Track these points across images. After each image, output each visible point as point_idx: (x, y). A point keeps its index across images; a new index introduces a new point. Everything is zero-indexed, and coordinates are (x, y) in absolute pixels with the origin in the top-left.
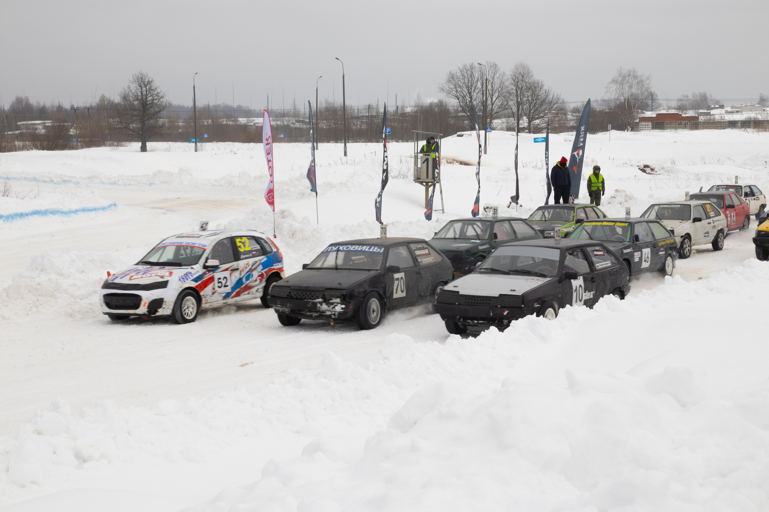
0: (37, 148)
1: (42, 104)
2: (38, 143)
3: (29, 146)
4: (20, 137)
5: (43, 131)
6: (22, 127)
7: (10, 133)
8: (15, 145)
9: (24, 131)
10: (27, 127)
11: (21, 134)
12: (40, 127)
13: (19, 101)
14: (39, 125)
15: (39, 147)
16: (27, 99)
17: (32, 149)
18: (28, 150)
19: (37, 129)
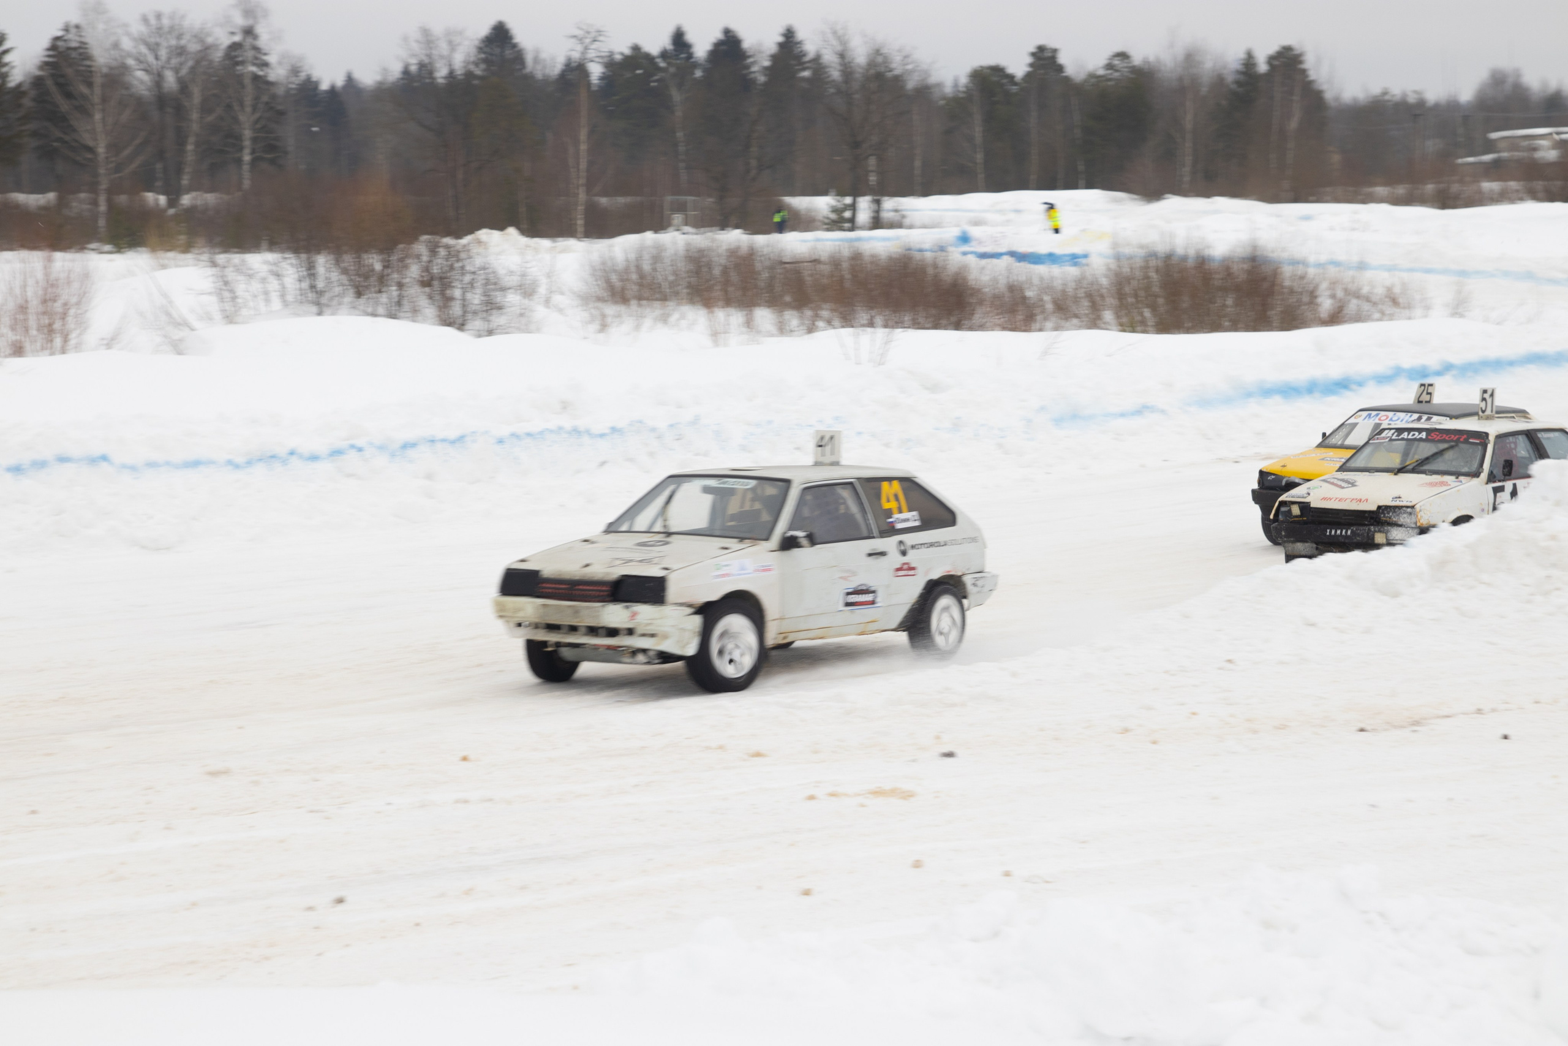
0: (1535, 196)
1: (1553, 85)
2: (1539, 185)
3: (1517, 191)
4: (1496, 170)
5: (1552, 155)
6: (1502, 145)
7: (1471, 159)
8: (1480, 192)
9: (1505, 155)
10: (1513, 144)
11: (1496, 163)
12: (1544, 143)
13: (1498, 79)
14: (1540, 139)
15: (1540, 195)
16: (1518, 74)
17: (1521, 199)
18: (1512, 201)
19: (1535, 149)
